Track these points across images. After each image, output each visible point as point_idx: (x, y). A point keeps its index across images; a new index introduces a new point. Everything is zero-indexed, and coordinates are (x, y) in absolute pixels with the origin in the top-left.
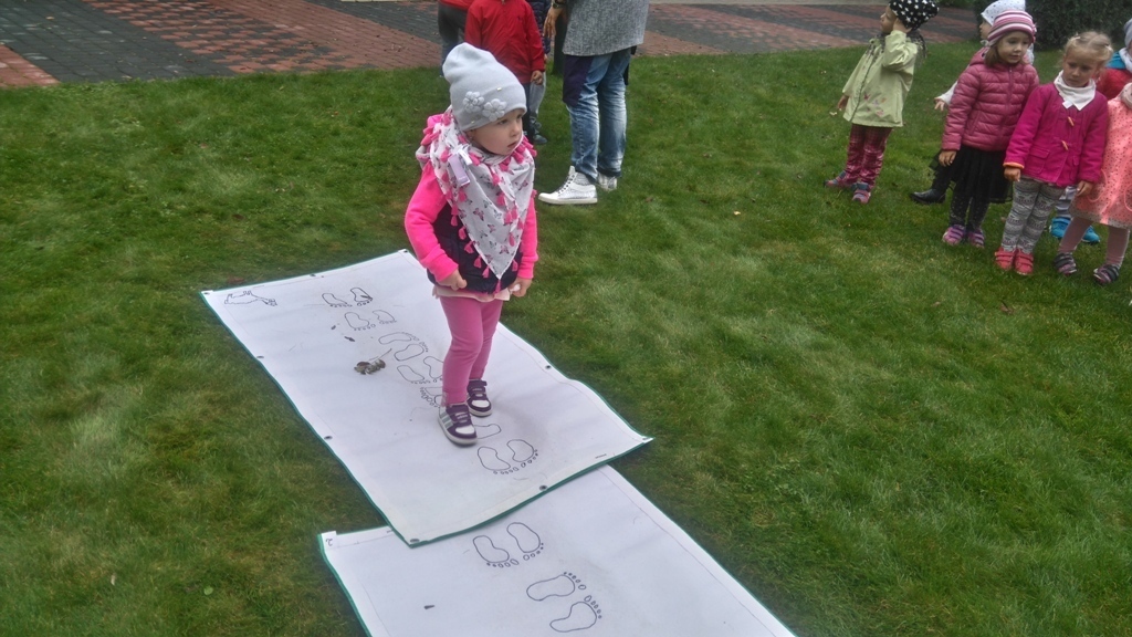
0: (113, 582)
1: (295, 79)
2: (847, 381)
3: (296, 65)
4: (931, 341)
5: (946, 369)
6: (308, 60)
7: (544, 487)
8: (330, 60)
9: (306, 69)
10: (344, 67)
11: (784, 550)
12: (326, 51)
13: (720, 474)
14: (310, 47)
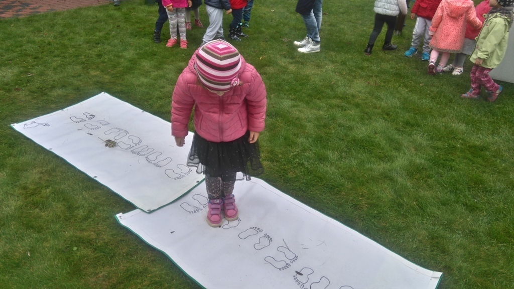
1: (18, 20)
2: (308, 117)
3: (15, 13)
4: (334, 98)
5: (342, 107)
6: (20, 10)
7: (198, 182)
8: (31, 9)
9: (21, 15)
10: (40, 12)
11: (303, 183)
12: (28, 5)
13: (272, 161)
14: (19, 4)
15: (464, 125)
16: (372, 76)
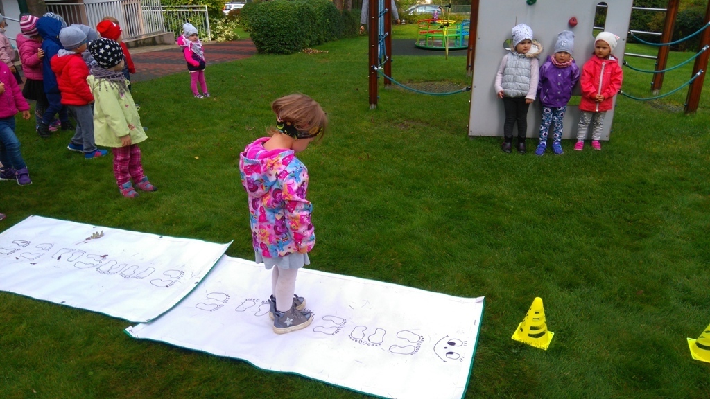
0: (34, 392)
7: (197, 283)
15: (467, 181)
16: (361, 152)
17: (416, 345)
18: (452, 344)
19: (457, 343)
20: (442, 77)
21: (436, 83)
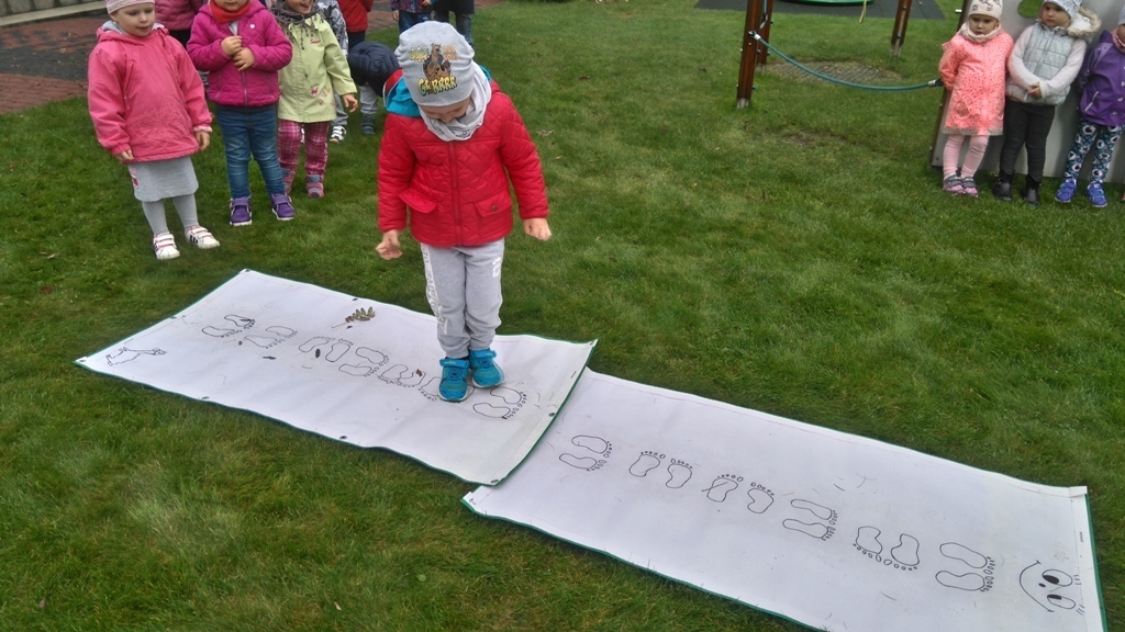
0: (338, 608)
5: (736, 244)
7: (553, 414)
16: (745, 186)
17: (985, 575)
18: (1054, 580)
19: (1063, 579)
20: (844, 55)
21: (836, 65)
